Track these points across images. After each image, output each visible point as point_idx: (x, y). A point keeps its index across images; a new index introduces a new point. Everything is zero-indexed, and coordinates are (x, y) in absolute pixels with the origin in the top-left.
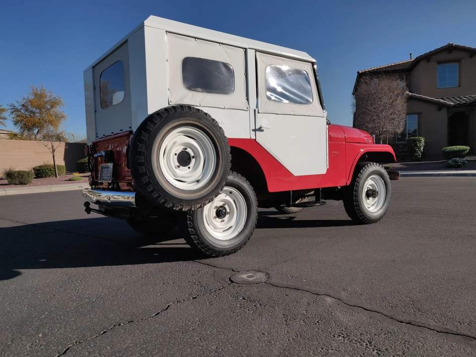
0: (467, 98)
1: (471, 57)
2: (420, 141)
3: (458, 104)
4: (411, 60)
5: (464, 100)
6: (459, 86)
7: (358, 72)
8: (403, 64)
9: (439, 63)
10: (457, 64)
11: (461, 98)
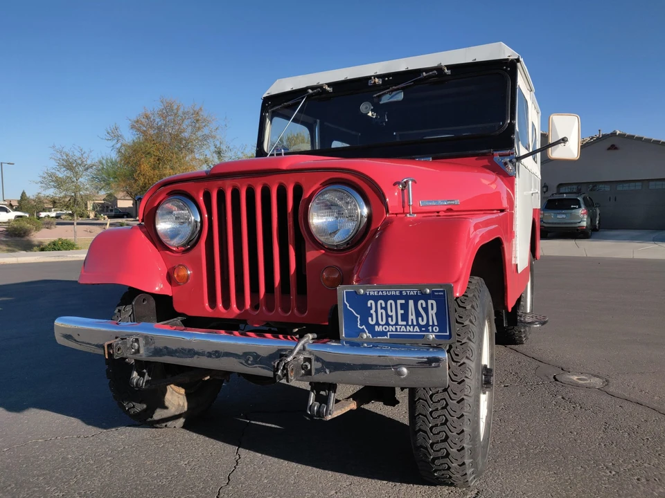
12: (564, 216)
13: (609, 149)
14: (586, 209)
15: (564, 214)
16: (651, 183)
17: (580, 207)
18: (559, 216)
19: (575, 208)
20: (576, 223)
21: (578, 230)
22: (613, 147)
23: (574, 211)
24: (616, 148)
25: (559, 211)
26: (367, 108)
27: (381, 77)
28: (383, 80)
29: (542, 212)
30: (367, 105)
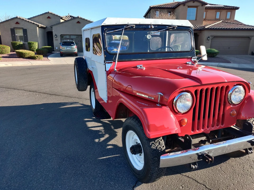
0: (198, 26)
1: (202, 6)
2: (179, 46)
3: (195, 29)
4: (174, 2)
5: (197, 27)
6: (196, 20)
7: (150, 6)
8: (170, 4)
9: (189, 7)
10: (196, 9)
11: (196, 26)
12: (69, 48)
13: (77, 23)
14: (76, 45)
15: (69, 47)
17: (74, 45)
18: (68, 48)
19: (73, 45)
20: (74, 51)
21: (74, 53)
23: (72, 46)
24: (80, 23)
25: (67, 46)
26: (149, 37)
27: (153, 25)
28: (154, 27)
29: (61, 47)
30: (150, 36)
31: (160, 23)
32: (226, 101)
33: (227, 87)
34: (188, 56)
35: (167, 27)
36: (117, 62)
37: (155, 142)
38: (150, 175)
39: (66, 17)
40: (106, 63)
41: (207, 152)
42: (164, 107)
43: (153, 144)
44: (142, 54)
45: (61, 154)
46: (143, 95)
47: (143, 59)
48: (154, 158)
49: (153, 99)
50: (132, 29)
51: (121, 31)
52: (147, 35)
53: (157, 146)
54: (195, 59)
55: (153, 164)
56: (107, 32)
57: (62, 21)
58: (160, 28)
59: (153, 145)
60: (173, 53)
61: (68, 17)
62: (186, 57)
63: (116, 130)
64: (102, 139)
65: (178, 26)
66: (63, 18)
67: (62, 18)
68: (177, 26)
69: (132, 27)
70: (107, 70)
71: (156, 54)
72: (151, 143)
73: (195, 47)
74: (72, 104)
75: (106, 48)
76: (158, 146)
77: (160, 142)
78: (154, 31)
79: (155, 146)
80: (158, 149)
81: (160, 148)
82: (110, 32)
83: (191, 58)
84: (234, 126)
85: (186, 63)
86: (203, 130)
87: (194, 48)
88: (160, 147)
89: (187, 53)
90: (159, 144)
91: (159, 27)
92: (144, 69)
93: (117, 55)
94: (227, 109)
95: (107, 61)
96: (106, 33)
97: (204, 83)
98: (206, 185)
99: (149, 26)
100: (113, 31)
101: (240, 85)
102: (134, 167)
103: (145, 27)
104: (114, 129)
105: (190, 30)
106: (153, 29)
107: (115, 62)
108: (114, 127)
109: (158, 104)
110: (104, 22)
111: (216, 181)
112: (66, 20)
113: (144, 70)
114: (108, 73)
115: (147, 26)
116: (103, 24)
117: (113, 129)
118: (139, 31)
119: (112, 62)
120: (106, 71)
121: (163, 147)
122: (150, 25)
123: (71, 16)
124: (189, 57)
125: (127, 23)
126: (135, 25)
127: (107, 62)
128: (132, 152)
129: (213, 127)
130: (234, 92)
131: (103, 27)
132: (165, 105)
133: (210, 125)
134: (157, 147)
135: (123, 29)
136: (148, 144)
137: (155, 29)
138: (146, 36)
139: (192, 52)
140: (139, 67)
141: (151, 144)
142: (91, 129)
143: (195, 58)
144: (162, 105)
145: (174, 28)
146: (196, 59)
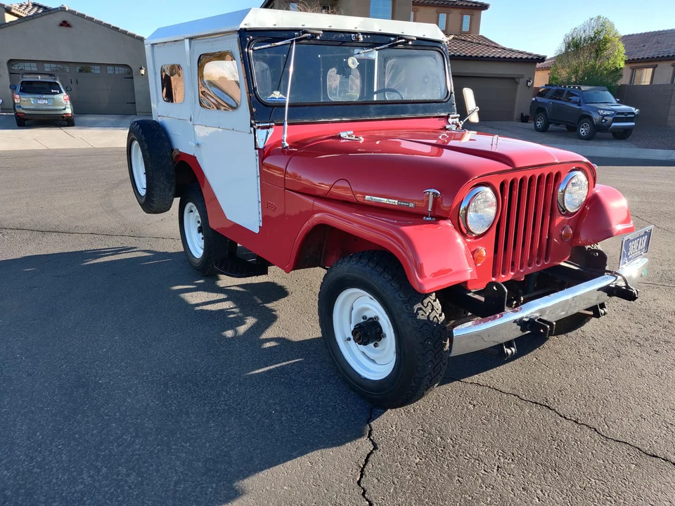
12: (46, 102)
13: (61, 25)
14: (67, 94)
15: (45, 99)
16: (109, 68)
17: (61, 92)
18: (40, 102)
19: (56, 93)
20: (61, 110)
21: (63, 117)
22: (65, 24)
23: (56, 96)
24: (68, 26)
25: (38, 96)
26: (353, 63)
27: (363, 34)
28: (363, 37)
29: (17, 96)
30: (353, 60)
31: (376, 30)
32: (554, 207)
33: (558, 175)
34: (440, 112)
35: (392, 39)
36: (286, 126)
37: (423, 304)
38: (414, 384)
39: (21, 6)
40: (259, 127)
41: (538, 315)
42: (442, 223)
43: (420, 309)
44: (339, 107)
45: (151, 373)
46: (385, 200)
47: (344, 119)
48: (425, 341)
49: (411, 205)
50: (312, 42)
51: (289, 46)
52: (347, 58)
53: (428, 314)
54: (455, 120)
55: (423, 354)
56: (256, 48)
57: (9, 18)
58: (378, 42)
59: (421, 312)
60: (409, 105)
61: (27, 6)
62: (436, 115)
63: (269, 305)
64: (242, 329)
65: (418, 39)
66: (13, 11)
67: (9, 11)
68: (415, 39)
69: (314, 36)
70: (261, 145)
71: (371, 106)
72: (416, 307)
73: (453, 91)
74: (117, 252)
75: (255, 89)
76: (430, 313)
77: (433, 306)
78: (362, 47)
79: (424, 314)
80: (431, 319)
81: (435, 319)
82: (262, 47)
83: (447, 117)
84: (565, 262)
85: (445, 127)
86: (512, 273)
87: (451, 93)
88: (435, 316)
89: (439, 104)
90: (433, 309)
91: (375, 40)
92: (362, 139)
93: (285, 106)
94: (556, 224)
95: (258, 123)
96: (253, 50)
97: (519, 165)
98: (518, 394)
99: (353, 35)
100: (269, 45)
101: (578, 169)
102: (360, 375)
103: (342, 38)
104: (263, 303)
105: (442, 50)
106: (360, 44)
107: (282, 124)
108: (261, 299)
109: (427, 216)
110: (245, 21)
111: (536, 385)
112: (24, 15)
113: (361, 142)
114: (264, 154)
115: (347, 35)
116: (242, 26)
117: (261, 304)
118: (328, 47)
119: (271, 124)
120: (256, 149)
121: (440, 315)
122: (355, 33)
123: (34, 5)
124: (443, 114)
125: (300, 26)
126: (322, 32)
127: (261, 125)
128: (359, 339)
129: (529, 265)
130: (570, 186)
131: (243, 33)
132: (445, 219)
133: (526, 263)
134: (428, 316)
135: (292, 41)
136: (410, 312)
137: (365, 45)
138: (347, 62)
139: (449, 102)
140: (347, 137)
141: (417, 311)
142: (201, 308)
143: (455, 118)
144: (438, 217)
145: (408, 42)
146: (457, 119)
